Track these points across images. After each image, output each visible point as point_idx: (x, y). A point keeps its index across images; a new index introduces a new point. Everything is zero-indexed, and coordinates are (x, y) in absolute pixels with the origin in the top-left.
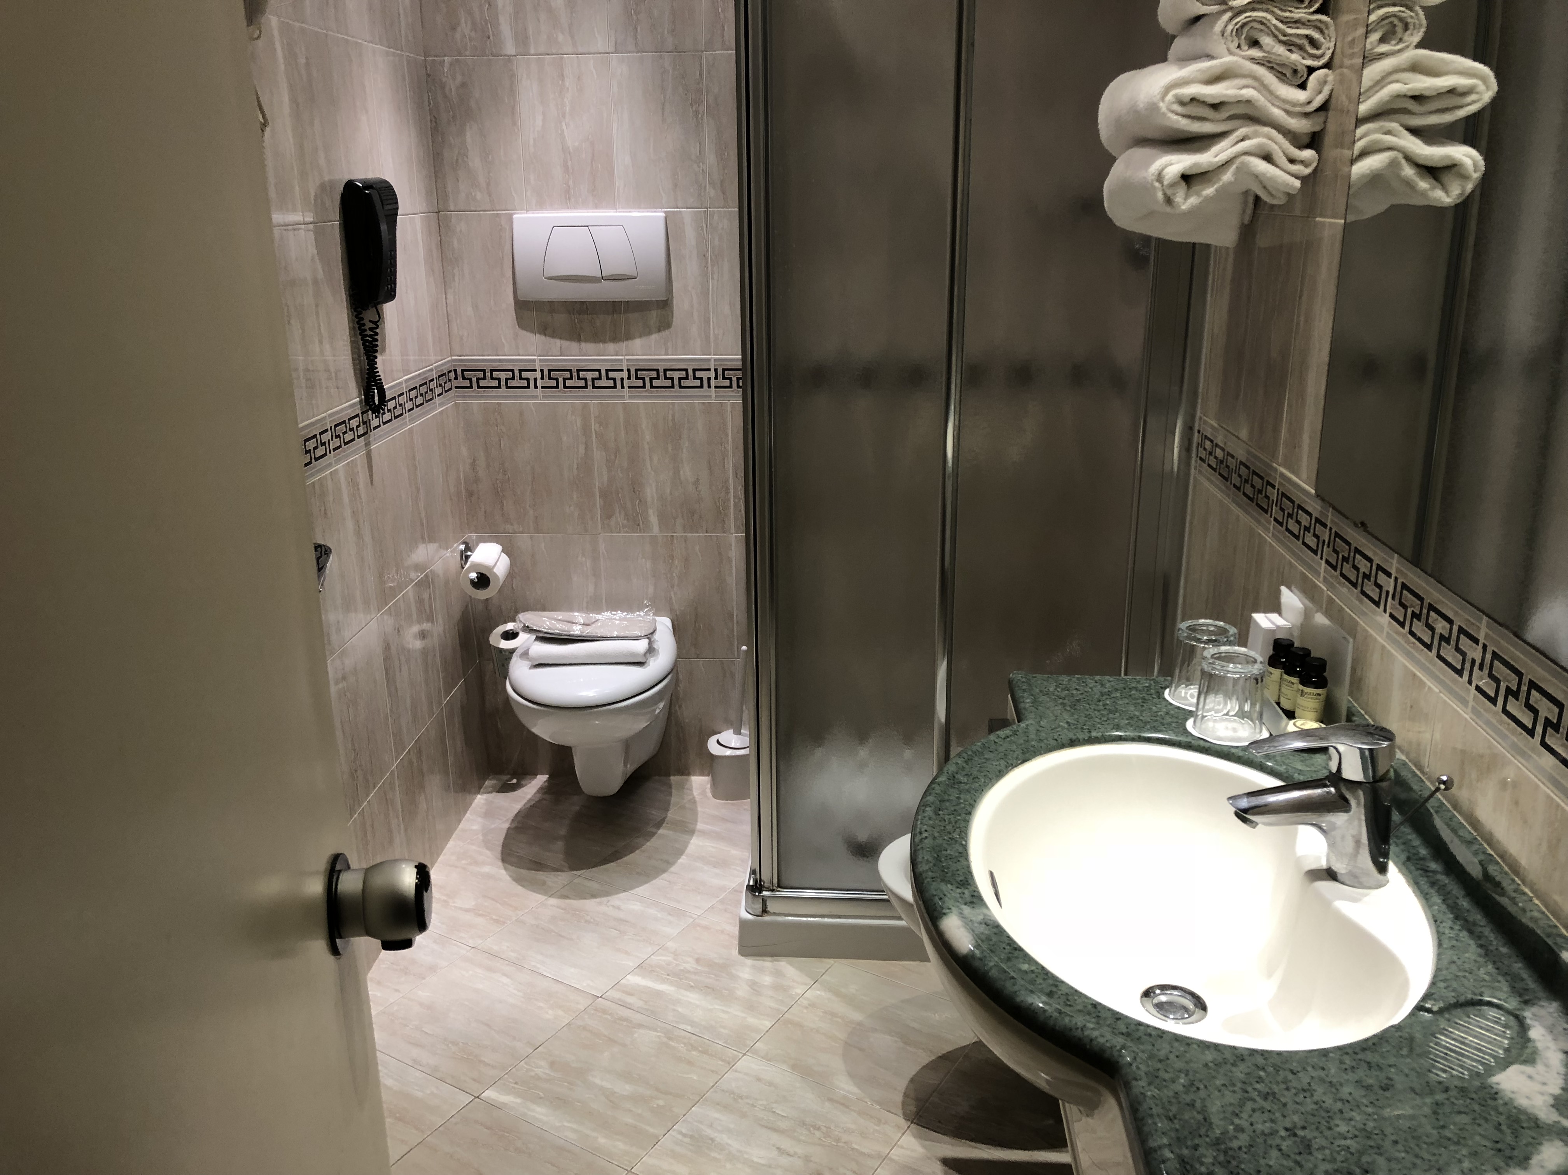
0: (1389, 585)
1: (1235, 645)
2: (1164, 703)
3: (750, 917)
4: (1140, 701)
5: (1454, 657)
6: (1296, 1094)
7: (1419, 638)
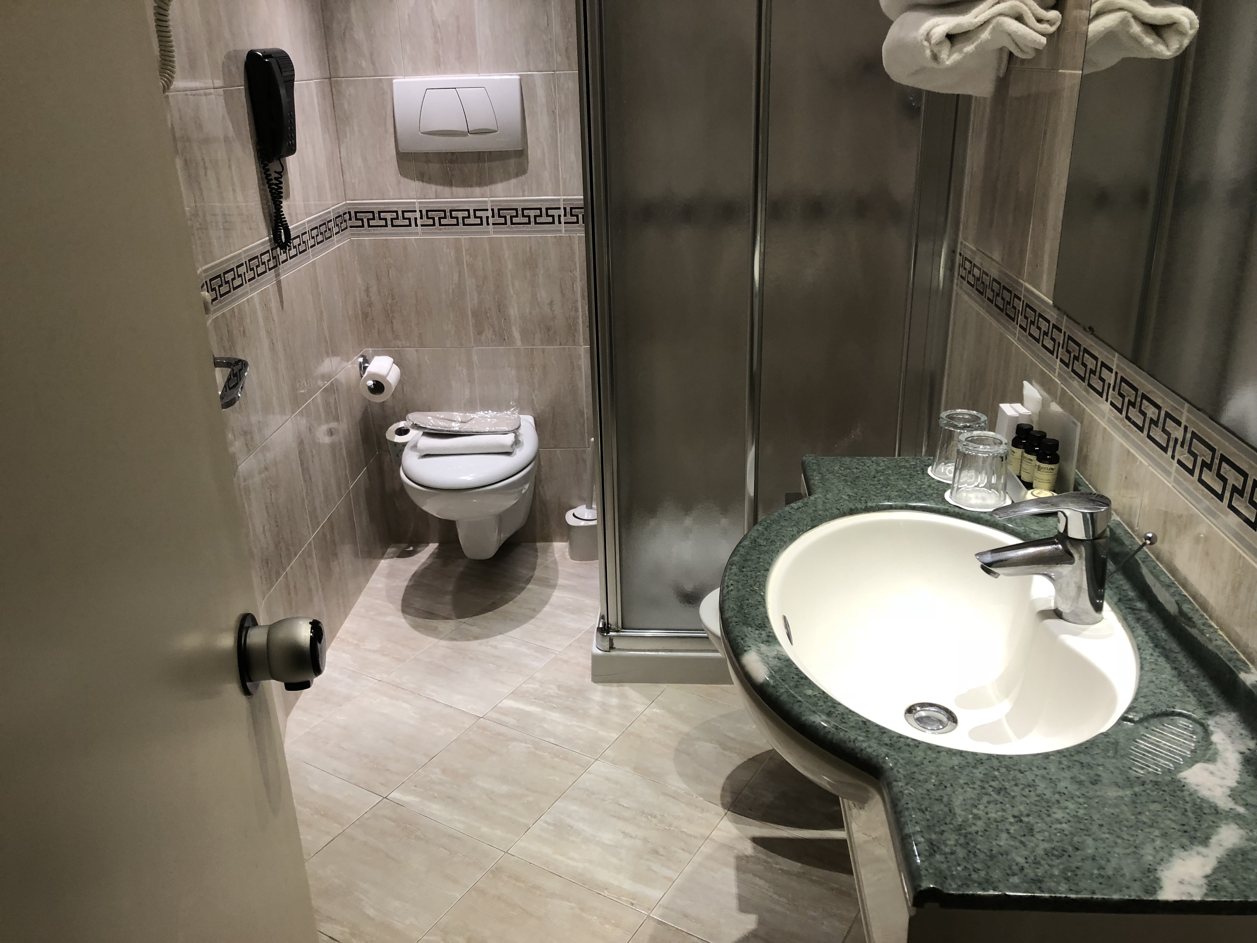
0: (1110, 379)
1: (985, 430)
2: (927, 478)
3: (600, 652)
4: (908, 477)
5: (1161, 437)
6: (1023, 789)
7: (1133, 421)
